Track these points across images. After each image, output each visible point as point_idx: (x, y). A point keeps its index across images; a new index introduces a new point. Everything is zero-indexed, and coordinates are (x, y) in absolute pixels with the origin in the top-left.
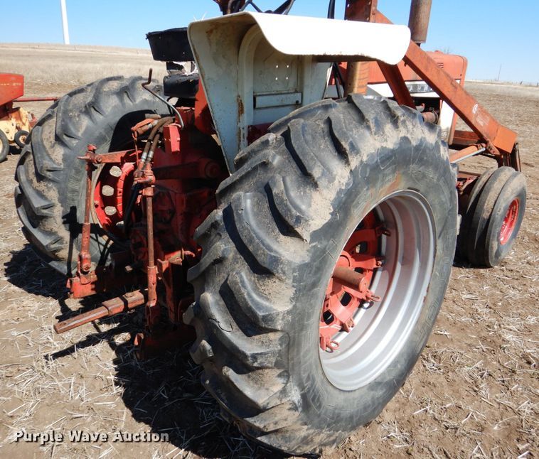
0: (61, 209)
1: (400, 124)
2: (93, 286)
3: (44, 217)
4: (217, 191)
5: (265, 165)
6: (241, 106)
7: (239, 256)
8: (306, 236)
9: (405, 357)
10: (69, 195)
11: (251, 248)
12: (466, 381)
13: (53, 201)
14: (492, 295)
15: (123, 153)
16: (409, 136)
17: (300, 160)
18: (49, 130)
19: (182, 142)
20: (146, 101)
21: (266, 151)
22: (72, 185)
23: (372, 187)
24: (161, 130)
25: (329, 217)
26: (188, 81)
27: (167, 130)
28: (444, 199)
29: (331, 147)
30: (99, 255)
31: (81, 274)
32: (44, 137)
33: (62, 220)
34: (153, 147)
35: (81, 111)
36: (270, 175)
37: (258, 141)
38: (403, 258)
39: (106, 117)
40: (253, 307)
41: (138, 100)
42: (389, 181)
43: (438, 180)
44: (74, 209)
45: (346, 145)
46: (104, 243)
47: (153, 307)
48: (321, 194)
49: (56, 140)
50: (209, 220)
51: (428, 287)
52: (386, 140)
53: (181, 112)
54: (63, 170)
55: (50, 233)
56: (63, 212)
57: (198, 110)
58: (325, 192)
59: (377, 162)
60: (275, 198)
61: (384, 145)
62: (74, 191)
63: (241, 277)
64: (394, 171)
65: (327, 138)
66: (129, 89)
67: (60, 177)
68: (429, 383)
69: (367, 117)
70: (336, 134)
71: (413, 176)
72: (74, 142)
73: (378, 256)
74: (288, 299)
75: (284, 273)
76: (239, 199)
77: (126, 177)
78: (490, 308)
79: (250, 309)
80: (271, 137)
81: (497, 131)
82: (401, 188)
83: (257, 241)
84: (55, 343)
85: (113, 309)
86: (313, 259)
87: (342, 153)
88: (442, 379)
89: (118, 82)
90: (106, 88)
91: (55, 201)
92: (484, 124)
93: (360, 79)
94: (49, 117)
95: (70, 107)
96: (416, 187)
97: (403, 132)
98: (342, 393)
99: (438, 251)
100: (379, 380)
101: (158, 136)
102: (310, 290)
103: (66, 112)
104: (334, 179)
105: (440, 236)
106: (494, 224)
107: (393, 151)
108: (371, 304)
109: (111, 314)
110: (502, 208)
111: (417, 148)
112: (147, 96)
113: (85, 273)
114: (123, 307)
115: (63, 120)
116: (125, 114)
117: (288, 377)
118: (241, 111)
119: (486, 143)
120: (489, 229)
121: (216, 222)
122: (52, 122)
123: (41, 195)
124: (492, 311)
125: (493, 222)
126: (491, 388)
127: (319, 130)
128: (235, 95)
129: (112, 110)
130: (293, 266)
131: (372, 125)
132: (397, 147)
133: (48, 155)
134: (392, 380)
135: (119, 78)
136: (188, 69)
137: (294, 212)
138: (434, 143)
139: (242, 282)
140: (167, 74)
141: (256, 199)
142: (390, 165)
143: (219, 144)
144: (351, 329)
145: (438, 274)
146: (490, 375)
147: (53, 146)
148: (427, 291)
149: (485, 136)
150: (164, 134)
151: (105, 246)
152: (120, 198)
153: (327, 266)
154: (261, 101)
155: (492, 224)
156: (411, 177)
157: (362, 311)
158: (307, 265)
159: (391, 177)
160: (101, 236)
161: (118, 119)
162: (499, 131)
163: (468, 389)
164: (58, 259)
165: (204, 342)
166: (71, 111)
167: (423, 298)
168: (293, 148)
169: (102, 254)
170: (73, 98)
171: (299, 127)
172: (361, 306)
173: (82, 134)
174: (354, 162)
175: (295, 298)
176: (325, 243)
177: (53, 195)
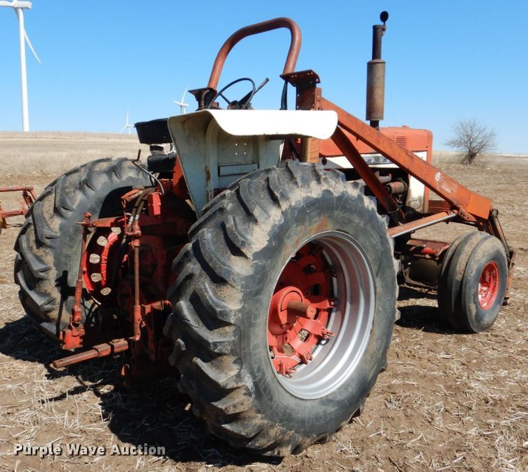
0: (56, 272)
1: (322, 181)
2: (81, 341)
3: (41, 279)
4: (189, 232)
5: (222, 210)
6: (208, 173)
7: (203, 272)
8: (249, 255)
9: (356, 382)
10: (63, 260)
11: (211, 265)
12: (423, 416)
13: (49, 265)
14: (469, 354)
15: (112, 219)
16: (331, 189)
17: (245, 205)
18: (48, 205)
19: (162, 207)
20: (131, 178)
21: (223, 201)
22: (65, 251)
23: (301, 225)
24: (145, 198)
25: (266, 243)
26: (168, 159)
27: (151, 197)
28: (374, 242)
29: (268, 196)
30: (85, 318)
31: (73, 327)
32: (44, 209)
33: (56, 283)
34: (139, 212)
35: (76, 188)
36: (225, 216)
37: (218, 196)
38: (351, 297)
39: (97, 192)
40: (213, 305)
41: (124, 178)
42: (316, 221)
43: (365, 225)
44: (65, 273)
45: (277, 194)
46: (89, 307)
47: (138, 341)
48: (260, 227)
49: (54, 212)
50: (183, 251)
51: (373, 321)
52: (311, 192)
53: (162, 182)
54: (60, 237)
55: (44, 294)
56: (57, 275)
57: (175, 181)
58: (262, 226)
59: (303, 206)
60: (227, 230)
61: (309, 195)
62: (67, 256)
63: (205, 286)
64: (319, 215)
65: (266, 191)
66: (116, 169)
67: (56, 244)
68: (389, 418)
69: (295, 176)
70: (271, 187)
71: (339, 219)
72: (69, 214)
73: (331, 297)
74: (238, 301)
75: (234, 281)
76: (203, 233)
77: (111, 247)
78: (464, 365)
79: (210, 307)
80: (228, 192)
81: (469, 198)
82: (330, 229)
83: (215, 259)
84: (47, 392)
85: (102, 351)
86: (256, 273)
87: (275, 200)
88: (401, 414)
89: (107, 163)
90: (97, 168)
91: (51, 265)
92: (452, 191)
93: (311, 152)
94: (49, 193)
95: (67, 185)
96: (345, 229)
97: (325, 187)
98: (293, 398)
99: (378, 289)
100: (330, 398)
101: (143, 202)
102: (255, 296)
103: (63, 189)
104: (270, 217)
105: (377, 275)
106: (468, 286)
107: (317, 200)
108: (328, 340)
109: (100, 356)
110: (474, 270)
111: (340, 198)
112: (132, 174)
113: (76, 325)
114: (110, 351)
115: (61, 195)
116: (112, 190)
117: (241, 364)
118: (208, 178)
119: (458, 209)
120: (463, 290)
121: (188, 251)
122: (52, 197)
123: (39, 259)
124: (466, 367)
125: (466, 283)
126: (445, 420)
127: (261, 186)
128: (203, 166)
129: (102, 185)
130: (241, 276)
131: (299, 181)
132: (320, 197)
133: (47, 225)
134: (344, 400)
135: (108, 160)
136: (167, 149)
137: (240, 238)
138: (356, 196)
139: (206, 289)
140: (151, 155)
141: (215, 233)
142: (315, 210)
143: (194, 209)
144: (309, 362)
145: (381, 309)
146: (447, 411)
147: (52, 217)
148: (373, 324)
149: (455, 202)
150: (148, 201)
151: (90, 310)
152: (104, 265)
153: (268, 281)
154: (223, 171)
155: (466, 286)
156: (338, 221)
157: (320, 347)
158: (252, 277)
159: (317, 218)
160: (87, 300)
161: (106, 193)
162: (471, 198)
163: (423, 421)
164: (49, 320)
165: (179, 340)
166: (67, 188)
167: (369, 331)
168: (241, 197)
169: (88, 317)
170: (69, 177)
171: (246, 184)
172: (318, 343)
173: (77, 207)
174: (284, 206)
175: (244, 300)
176: (264, 262)
177: (49, 259)
